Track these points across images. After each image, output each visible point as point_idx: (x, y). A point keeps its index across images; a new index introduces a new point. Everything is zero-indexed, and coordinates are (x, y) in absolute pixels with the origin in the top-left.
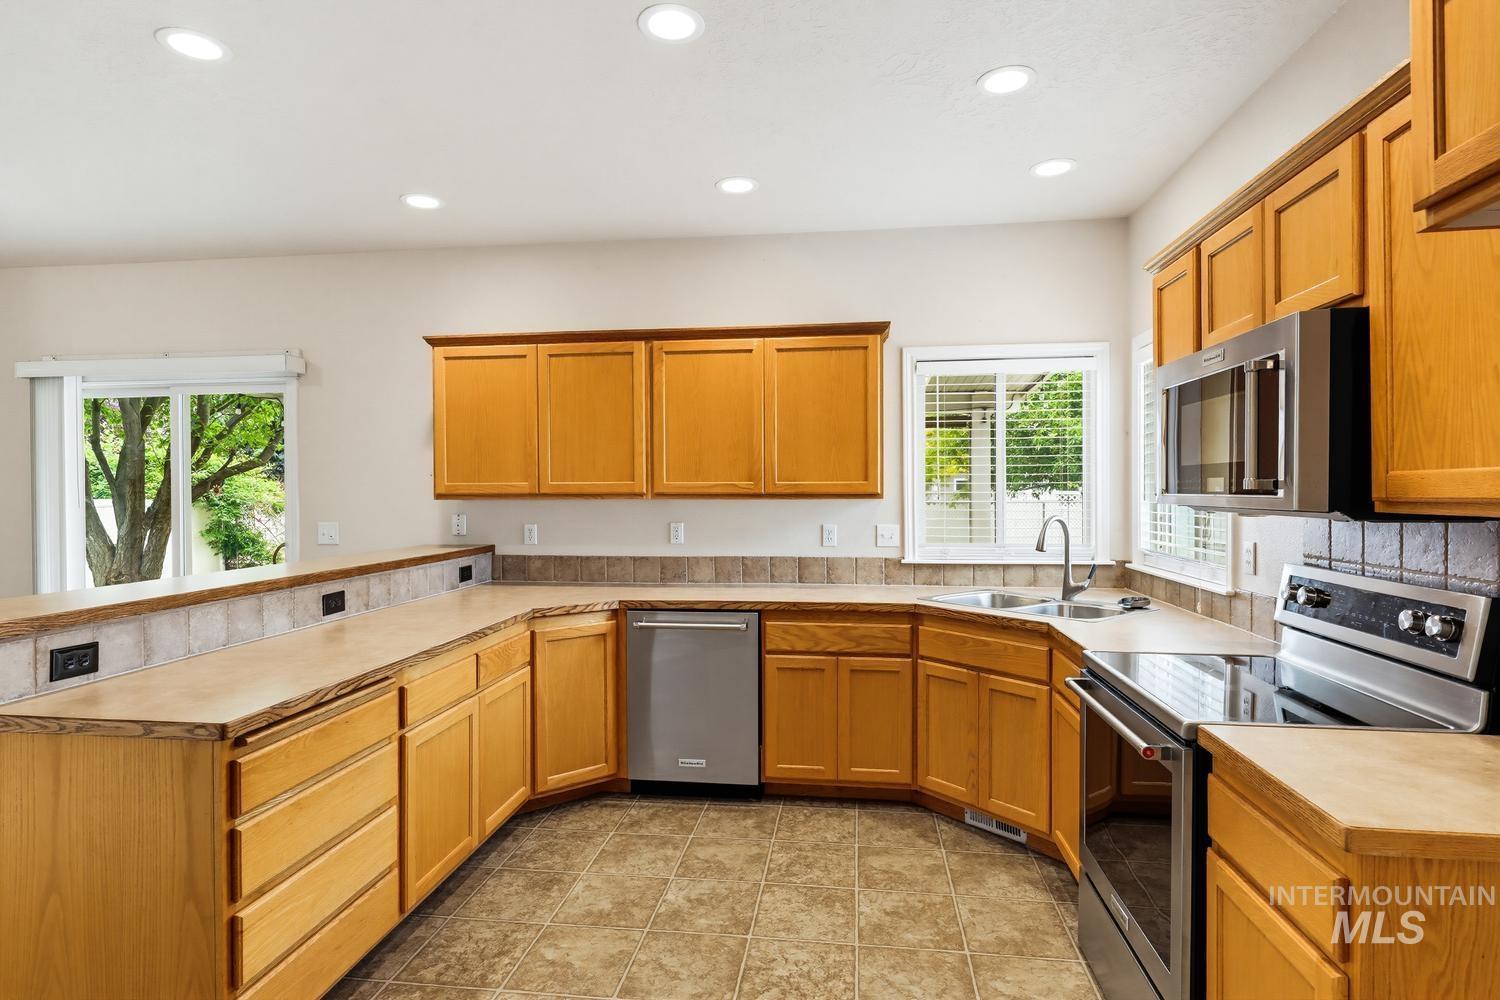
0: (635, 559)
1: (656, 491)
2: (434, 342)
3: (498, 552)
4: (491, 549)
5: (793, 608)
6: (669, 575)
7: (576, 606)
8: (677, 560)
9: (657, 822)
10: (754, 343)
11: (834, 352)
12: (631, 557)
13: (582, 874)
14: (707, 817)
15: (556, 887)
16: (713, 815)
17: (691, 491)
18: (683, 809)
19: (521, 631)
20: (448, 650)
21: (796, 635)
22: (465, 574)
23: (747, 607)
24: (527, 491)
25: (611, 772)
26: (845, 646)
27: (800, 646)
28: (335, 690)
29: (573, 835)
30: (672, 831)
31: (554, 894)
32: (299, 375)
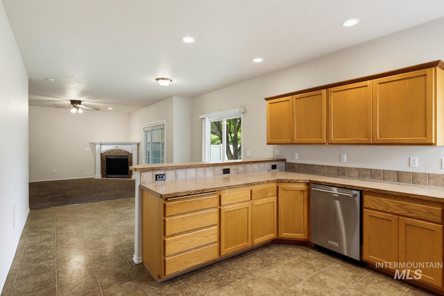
0: (328, 167)
1: (329, 142)
2: (267, 99)
3: (287, 161)
4: (285, 160)
5: (376, 192)
6: (340, 173)
7: (293, 180)
8: (343, 168)
9: (315, 260)
10: (369, 82)
11: (407, 80)
12: (326, 166)
13: (278, 266)
14: (337, 266)
15: (268, 267)
16: (338, 266)
17: (342, 142)
18: (328, 259)
19: (274, 185)
20: (238, 187)
21: (378, 203)
22: (274, 167)
23: (355, 188)
24: (289, 142)
25: (306, 238)
26: (402, 212)
27: (379, 208)
28: (195, 192)
29: (286, 254)
30: (318, 265)
31: (266, 269)
32: (243, 113)
